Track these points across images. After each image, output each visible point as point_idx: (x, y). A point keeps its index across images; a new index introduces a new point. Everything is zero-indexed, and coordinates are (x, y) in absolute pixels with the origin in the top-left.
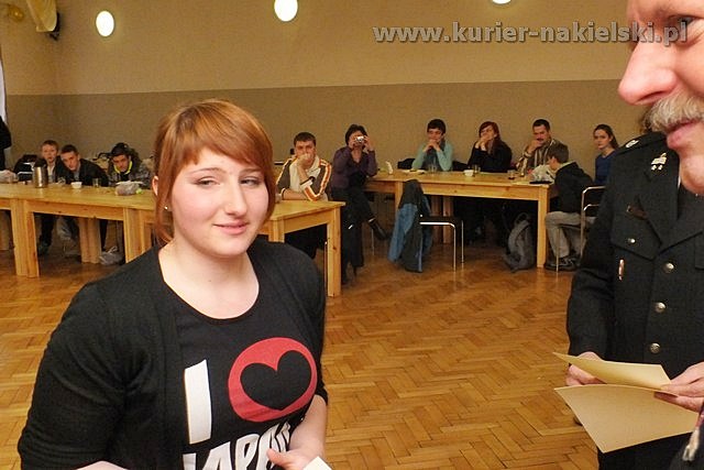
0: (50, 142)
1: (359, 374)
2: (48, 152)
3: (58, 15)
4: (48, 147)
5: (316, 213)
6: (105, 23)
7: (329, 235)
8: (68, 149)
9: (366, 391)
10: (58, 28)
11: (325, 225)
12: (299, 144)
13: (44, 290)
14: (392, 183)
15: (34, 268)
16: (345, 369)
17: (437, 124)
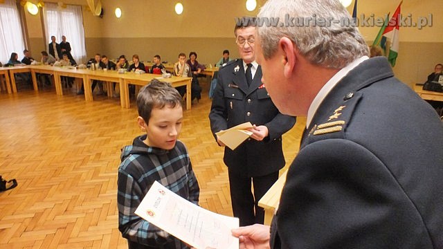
0: (98, 54)
1: (192, 135)
2: (97, 58)
3: (102, 9)
4: (97, 56)
5: (183, 81)
6: (118, 13)
7: (187, 88)
8: (104, 57)
9: (193, 141)
10: (102, 14)
11: (186, 86)
12: (181, 57)
13: (94, 106)
14: (211, 72)
15: (91, 98)
16: (188, 134)
17: (226, 52)
